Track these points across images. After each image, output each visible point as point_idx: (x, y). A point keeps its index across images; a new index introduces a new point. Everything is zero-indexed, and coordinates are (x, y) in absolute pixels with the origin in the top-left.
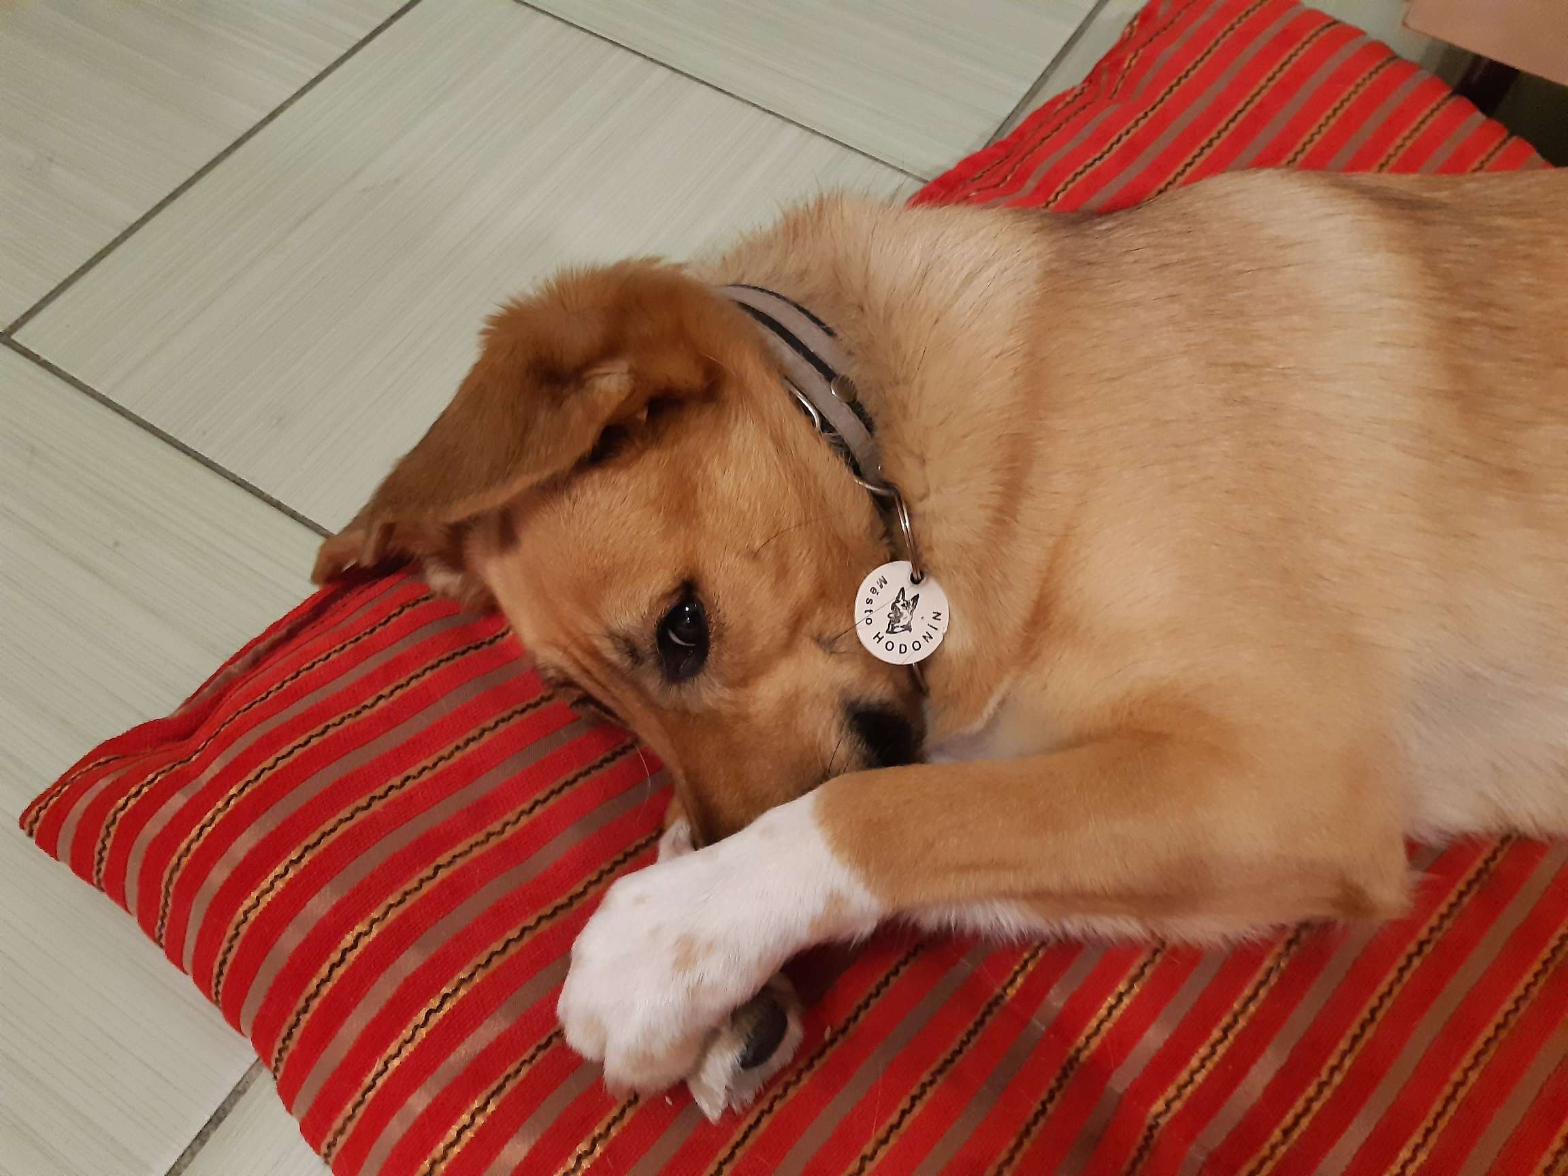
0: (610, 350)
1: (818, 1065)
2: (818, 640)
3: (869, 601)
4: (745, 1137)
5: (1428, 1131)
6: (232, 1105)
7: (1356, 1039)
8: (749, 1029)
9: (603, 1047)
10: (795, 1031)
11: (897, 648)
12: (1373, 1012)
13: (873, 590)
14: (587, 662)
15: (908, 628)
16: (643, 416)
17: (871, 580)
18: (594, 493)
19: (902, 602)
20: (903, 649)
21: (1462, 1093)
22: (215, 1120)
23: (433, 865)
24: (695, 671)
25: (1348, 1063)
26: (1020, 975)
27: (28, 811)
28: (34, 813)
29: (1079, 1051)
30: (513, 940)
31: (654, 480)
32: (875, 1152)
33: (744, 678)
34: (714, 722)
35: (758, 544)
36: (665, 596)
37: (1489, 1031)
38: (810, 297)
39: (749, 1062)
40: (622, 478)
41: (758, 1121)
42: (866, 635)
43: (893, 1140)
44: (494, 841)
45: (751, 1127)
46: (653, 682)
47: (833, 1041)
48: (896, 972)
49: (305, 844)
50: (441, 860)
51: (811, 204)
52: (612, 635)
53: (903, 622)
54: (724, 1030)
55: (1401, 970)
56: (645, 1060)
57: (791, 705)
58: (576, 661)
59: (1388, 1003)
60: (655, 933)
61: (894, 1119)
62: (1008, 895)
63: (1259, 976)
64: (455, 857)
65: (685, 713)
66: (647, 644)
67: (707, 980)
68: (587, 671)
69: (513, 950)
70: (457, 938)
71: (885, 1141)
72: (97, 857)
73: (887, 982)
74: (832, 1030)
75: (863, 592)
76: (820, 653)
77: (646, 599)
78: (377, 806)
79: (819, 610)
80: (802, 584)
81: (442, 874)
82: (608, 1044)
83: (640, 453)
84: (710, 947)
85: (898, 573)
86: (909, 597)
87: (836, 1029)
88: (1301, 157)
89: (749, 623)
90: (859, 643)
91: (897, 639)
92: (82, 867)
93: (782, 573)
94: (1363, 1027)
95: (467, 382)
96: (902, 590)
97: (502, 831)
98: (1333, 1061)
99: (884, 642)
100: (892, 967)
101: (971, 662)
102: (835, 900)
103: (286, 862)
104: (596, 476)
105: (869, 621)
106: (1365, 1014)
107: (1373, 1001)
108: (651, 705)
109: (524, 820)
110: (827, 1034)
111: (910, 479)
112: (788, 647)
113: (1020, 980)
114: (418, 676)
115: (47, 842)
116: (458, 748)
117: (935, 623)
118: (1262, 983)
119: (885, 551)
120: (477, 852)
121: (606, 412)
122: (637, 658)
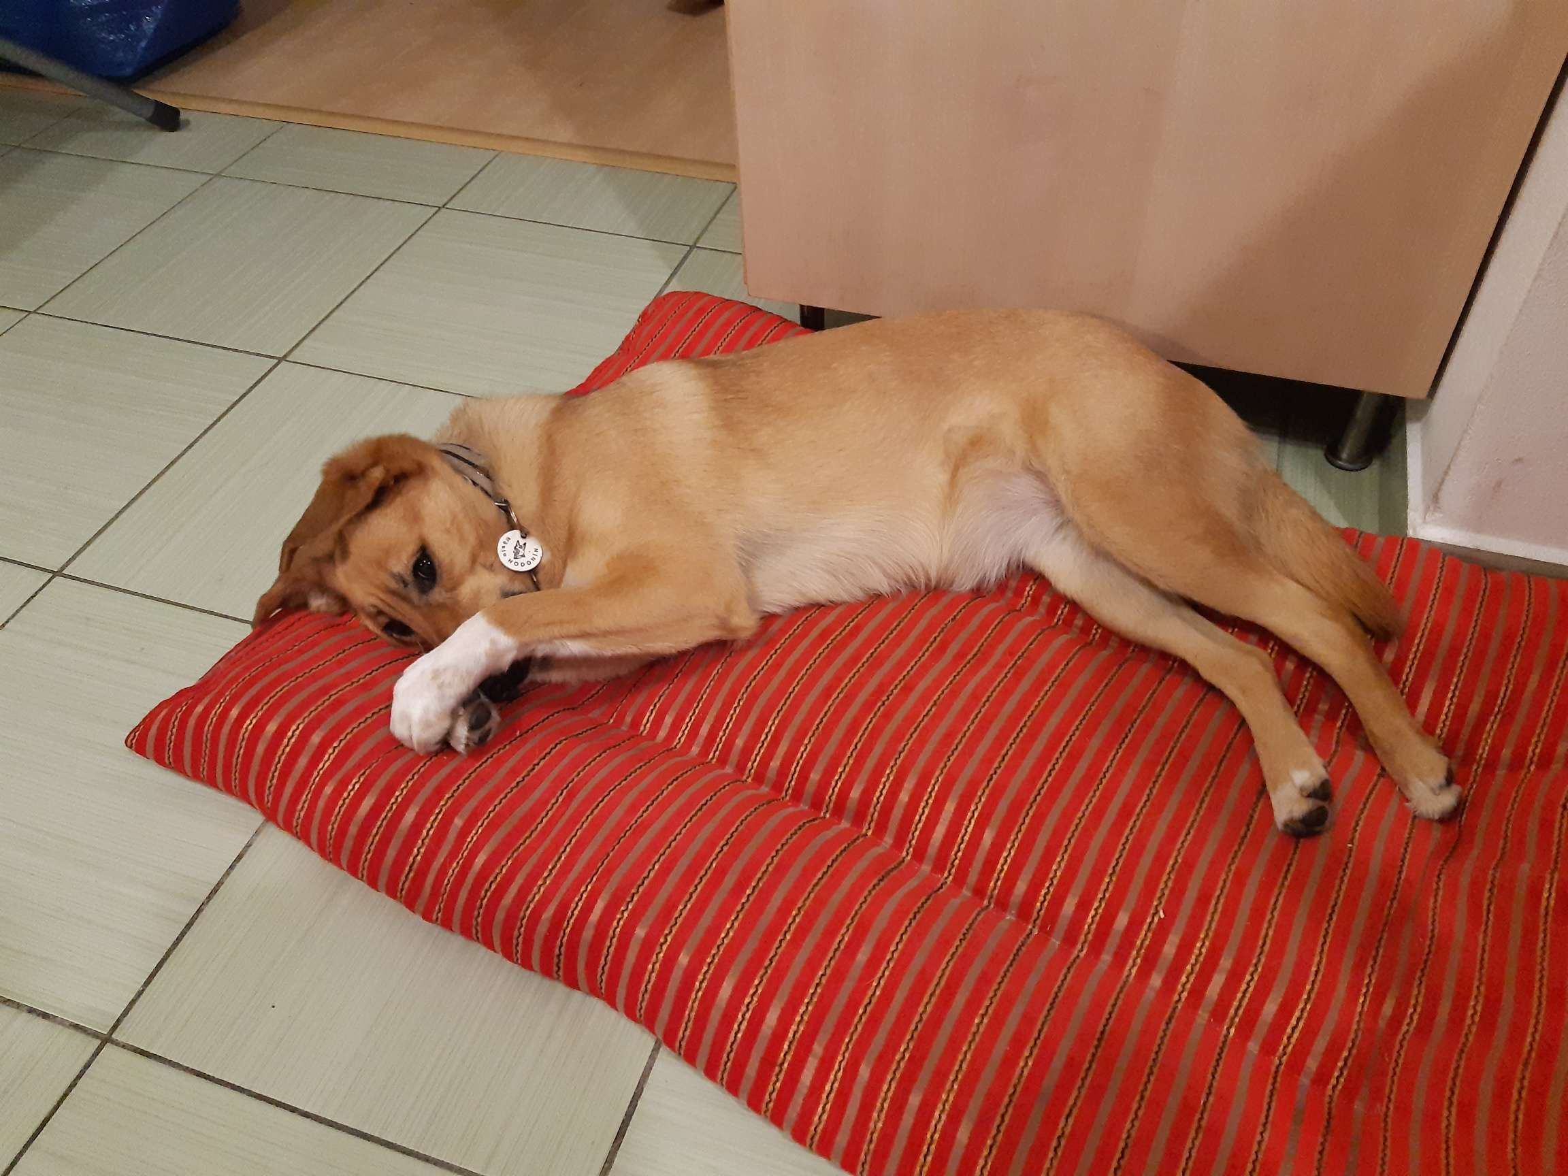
0: (375, 464)
2: (484, 566)
3: (504, 547)
6: (246, 852)
7: (748, 687)
11: (520, 564)
13: (505, 542)
15: (523, 556)
19: (519, 546)
20: (523, 565)
22: (238, 858)
23: (328, 696)
24: (431, 588)
28: (130, 739)
30: (369, 717)
32: (540, 762)
33: (453, 588)
36: (413, 555)
40: (389, 511)
42: (505, 561)
43: (547, 758)
46: (414, 594)
48: (553, 715)
49: (269, 697)
50: (332, 693)
52: (394, 576)
53: (521, 554)
54: (461, 713)
57: (477, 595)
61: (548, 751)
64: (338, 691)
65: (429, 605)
66: (409, 578)
69: (369, 721)
70: (343, 718)
71: (544, 758)
72: (167, 747)
73: (548, 718)
75: (500, 544)
76: (486, 572)
77: (406, 558)
79: (482, 553)
83: (394, 498)
85: (515, 535)
86: (521, 544)
88: (677, 355)
89: (451, 560)
90: (502, 564)
91: (520, 560)
92: (160, 760)
94: (751, 682)
96: (518, 541)
97: (359, 681)
98: (740, 697)
99: (513, 563)
102: (494, 642)
103: (262, 704)
105: (505, 555)
106: (752, 677)
110: (518, 733)
111: (513, 498)
112: (472, 569)
116: (333, 657)
117: (536, 553)
121: (377, 484)
122: (405, 584)
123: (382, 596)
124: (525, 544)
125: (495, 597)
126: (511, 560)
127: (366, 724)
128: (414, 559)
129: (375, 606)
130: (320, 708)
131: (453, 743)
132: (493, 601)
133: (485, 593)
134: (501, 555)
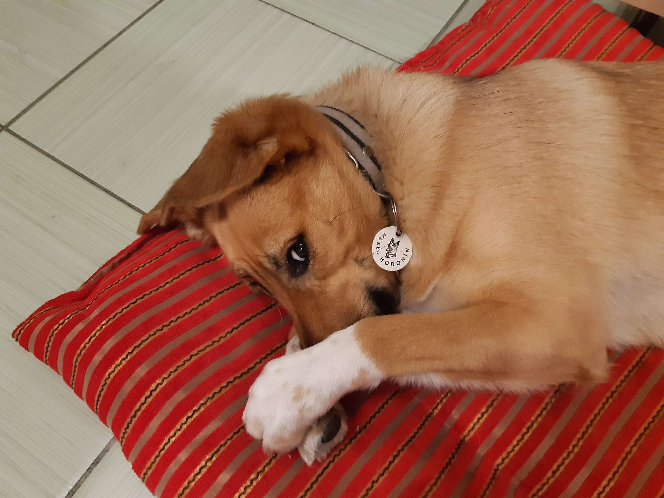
0: (268, 134)
1: (354, 442)
2: (356, 260)
4: (322, 472)
5: (615, 473)
6: (102, 457)
7: (584, 433)
8: (325, 426)
9: (262, 433)
10: (344, 427)
12: (592, 421)
13: (380, 239)
14: (256, 268)
15: (395, 255)
16: (283, 161)
17: (379, 234)
18: (261, 195)
19: (392, 244)
21: (629, 457)
22: (95, 463)
23: (189, 355)
24: (303, 272)
25: (581, 443)
26: (440, 404)
27: (16, 330)
28: (18, 331)
29: (465, 437)
30: (224, 387)
31: (287, 189)
33: (325, 276)
34: (311, 294)
35: (331, 218)
36: (291, 240)
37: (641, 431)
38: (354, 111)
39: (325, 440)
40: (273, 189)
41: (328, 466)
42: (377, 258)
44: (216, 345)
45: (325, 468)
46: (285, 277)
47: (360, 432)
48: (387, 403)
49: (135, 345)
50: (193, 353)
51: (355, 71)
52: (268, 256)
53: (393, 253)
54: (314, 426)
55: (604, 404)
56: (280, 439)
57: (344, 287)
58: (252, 267)
59: (598, 418)
60: (285, 385)
62: (437, 371)
63: (543, 405)
64: (199, 351)
65: (298, 291)
66: (283, 261)
67: (307, 406)
68: (256, 272)
69: (224, 391)
70: (200, 386)
72: (45, 350)
73: (383, 407)
74: (360, 427)
75: (376, 240)
76: (357, 266)
77: (283, 241)
78: (166, 329)
79: (357, 247)
80: (350, 236)
81: (194, 359)
82: (265, 432)
83: (281, 178)
84: (309, 391)
86: (395, 242)
87: (361, 426)
88: (564, 54)
89: (327, 252)
90: (374, 261)
91: (390, 260)
92: (39, 354)
93: (342, 231)
94: (587, 428)
95: (206, 146)
96: (393, 239)
97: (219, 340)
98: (574, 442)
99: (384, 261)
100: (385, 401)
101: (421, 270)
102: (363, 372)
103: (127, 353)
104: (262, 187)
106: (588, 422)
107: (592, 417)
108: (284, 287)
109: (229, 336)
110: (358, 428)
111: (397, 191)
112: (343, 263)
113: (440, 407)
114: (183, 274)
115: (24, 343)
116: (200, 305)
117: (406, 253)
118: (544, 409)
119: (386, 222)
120: (208, 349)
121: (267, 159)
122: (277, 264)
124: (398, 243)
125: (360, 292)
126: (383, 259)
127: (220, 394)
128: (291, 243)
130: (180, 370)
132: (358, 296)
133: (351, 290)
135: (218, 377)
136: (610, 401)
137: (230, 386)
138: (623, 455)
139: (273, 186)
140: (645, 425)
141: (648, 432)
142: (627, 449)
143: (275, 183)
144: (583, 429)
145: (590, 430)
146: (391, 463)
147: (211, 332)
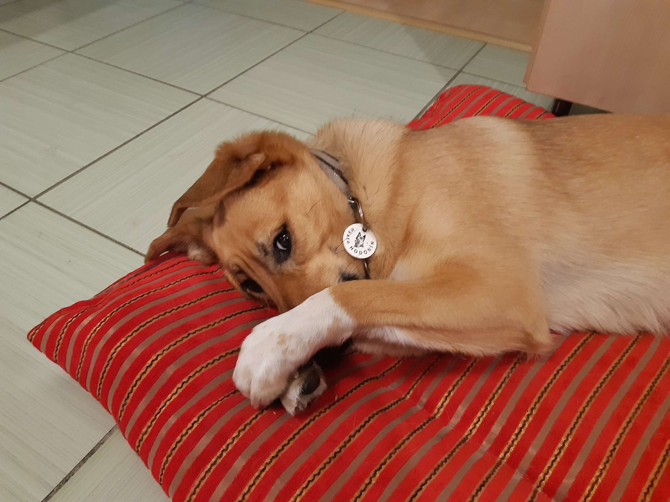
1: (332, 407)
2: (330, 248)
3: (348, 236)
4: (304, 427)
5: (572, 429)
7: (540, 398)
9: (250, 383)
11: (358, 252)
12: (545, 389)
13: (349, 232)
15: (362, 246)
17: (349, 228)
18: (252, 197)
19: (360, 237)
20: (360, 253)
21: (583, 416)
23: (188, 333)
24: (286, 259)
25: (538, 406)
26: (411, 390)
27: (32, 330)
28: (34, 331)
29: (435, 415)
30: (217, 360)
31: (273, 191)
32: (355, 435)
33: (305, 261)
35: (309, 210)
36: (276, 230)
37: (591, 394)
39: (305, 392)
41: (309, 423)
42: (347, 247)
43: (362, 431)
44: (210, 327)
45: (306, 425)
46: (271, 262)
47: (338, 401)
49: (140, 325)
50: (191, 332)
51: (327, 123)
52: (257, 245)
53: (360, 244)
55: (555, 376)
58: (244, 261)
59: (551, 386)
60: (271, 335)
61: (362, 423)
62: (400, 326)
63: (502, 380)
64: (196, 331)
65: (282, 274)
66: (270, 249)
67: (290, 349)
69: (216, 363)
70: (196, 357)
71: (359, 431)
74: (338, 397)
75: (346, 233)
76: (331, 254)
77: (269, 231)
78: (168, 314)
79: (330, 237)
80: (324, 225)
81: (191, 336)
82: (252, 381)
83: (269, 181)
84: (291, 337)
86: (362, 235)
89: (306, 239)
90: (345, 250)
91: (359, 249)
92: (49, 354)
93: (317, 223)
94: (542, 394)
96: (360, 233)
97: (214, 325)
98: (532, 406)
99: (354, 250)
100: (361, 382)
102: (336, 320)
103: (133, 331)
104: (253, 190)
106: (543, 389)
107: (546, 385)
108: (270, 273)
109: (222, 322)
112: (320, 249)
113: (411, 392)
114: (184, 279)
115: (37, 344)
116: (198, 300)
117: (372, 245)
118: (503, 383)
120: (204, 330)
121: (257, 167)
122: (266, 253)
123: (245, 258)
124: (365, 236)
125: (334, 276)
126: (352, 247)
127: (213, 365)
128: (276, 233)
129: (238, 266)
130: (178, 344)
131: (284, 403)
132: (333, 279)
133: (327, 273)
134: (345, 243)
135: (211, 352)
136: (561, 372)
137: (222, 360)
138: (578, 414)
139: (262, 189)
140: (594, 389)
141: (597, 395)
142: (581, 409)
143: (264, 185)
144: (539, 394)
145: (545, 395)
146: (366, 422)
147: (206, 319)
